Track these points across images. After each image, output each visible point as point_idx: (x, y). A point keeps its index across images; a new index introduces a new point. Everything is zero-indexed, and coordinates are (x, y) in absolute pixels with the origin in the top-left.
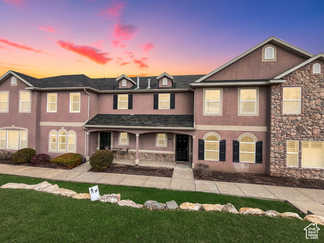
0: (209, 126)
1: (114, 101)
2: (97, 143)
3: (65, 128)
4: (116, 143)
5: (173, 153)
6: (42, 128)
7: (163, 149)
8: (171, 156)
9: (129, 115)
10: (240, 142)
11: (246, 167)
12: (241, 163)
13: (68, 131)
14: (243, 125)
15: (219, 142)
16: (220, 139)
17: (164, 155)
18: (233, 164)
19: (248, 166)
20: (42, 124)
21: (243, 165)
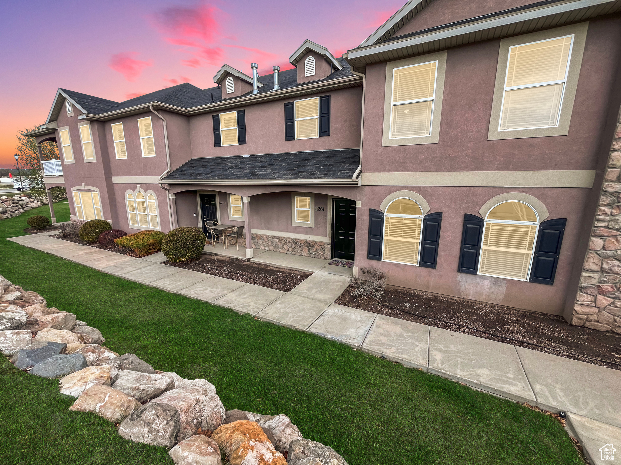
0: (397, 174)
1: (214, 129)
2: (197, 214)
3: (143, 186)
4: (225, 215)
5: (327, 240)
6: (116, 187)
7: (307, 230)
8: (322, 245)
9: (241, 157)
10: (486, 220)
11: (495, 289)
12: (483, 277)
13: (146, 191)
14: (504, 167)
15: (422, 217)
16: (426, 209)
17: (309, 244)
18: (459, 279)
19: (503, 289)
20: (116, 180)
21: (486, 284)
